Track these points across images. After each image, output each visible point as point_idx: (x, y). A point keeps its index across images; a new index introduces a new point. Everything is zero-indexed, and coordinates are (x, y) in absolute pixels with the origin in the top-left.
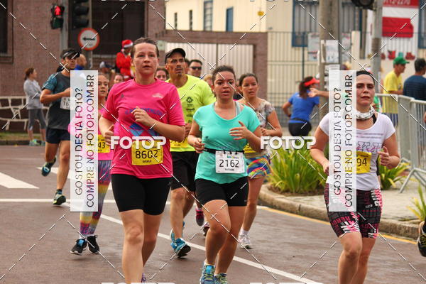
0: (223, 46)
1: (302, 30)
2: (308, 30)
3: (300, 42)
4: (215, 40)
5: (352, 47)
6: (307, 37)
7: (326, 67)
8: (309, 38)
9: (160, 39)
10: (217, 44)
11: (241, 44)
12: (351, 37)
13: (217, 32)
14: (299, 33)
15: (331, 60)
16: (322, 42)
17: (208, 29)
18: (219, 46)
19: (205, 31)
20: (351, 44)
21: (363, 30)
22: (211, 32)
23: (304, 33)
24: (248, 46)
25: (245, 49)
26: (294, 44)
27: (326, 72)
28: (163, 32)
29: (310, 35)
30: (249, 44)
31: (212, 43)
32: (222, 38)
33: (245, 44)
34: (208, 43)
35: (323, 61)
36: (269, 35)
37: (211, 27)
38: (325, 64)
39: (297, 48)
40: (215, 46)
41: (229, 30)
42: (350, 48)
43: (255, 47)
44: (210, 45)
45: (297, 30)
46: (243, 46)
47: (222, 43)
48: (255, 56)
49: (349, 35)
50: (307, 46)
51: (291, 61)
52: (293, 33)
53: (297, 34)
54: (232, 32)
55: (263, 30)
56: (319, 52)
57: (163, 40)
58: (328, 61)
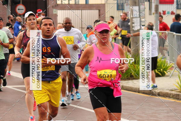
0: (84, 11)
1: (122, 2)
2: (124, 2)
3: (120, 8)
4: (80, 8)
5: (146, 10)
6: (124, 5)
7: (133, 19)
8: (125, 6)
9: (54, 9)
10: (82, 10)
11: (93, 9)
12: (145, 5)
13: (81, 5)
14: (120, 3)
15: (136, 16)
16: (131, 7)
17: (77, 3)
18: (83, 11)
19: (75, 4)
20: (145, 8)
21: (150, 1)
22: (78, 4)
23: (122, 4)
24: (96, 11)
25: (95, 12)
26: (118, 9)
27: (133, 22)
28: (56, 5)
29: (125, 4)
30: (97, 9)
31: (79, 10)
32: (84, 7)
33: (95, 10)
34: (77, 10)
35: (132, 16)
36: (106, 5)
37: (78, 2)
38: (133, 18)
39: (119, 11)
40: (80, 11)
41: (87, 3)
42: (144, 10)
43: (99, 11)
44: (78, 11)
45: (119, 2)
46: (94, 11)
47: (84, 10)
48: (99, 15)
49: (144, 4)
50: (124, 10)
51: (117, 17)
52: (118, 4)
53: (119, 4)
54: (88, 4)
55: (103, 3)
56: (129, 12)
57: (56, 9)
58: (134, 16)
